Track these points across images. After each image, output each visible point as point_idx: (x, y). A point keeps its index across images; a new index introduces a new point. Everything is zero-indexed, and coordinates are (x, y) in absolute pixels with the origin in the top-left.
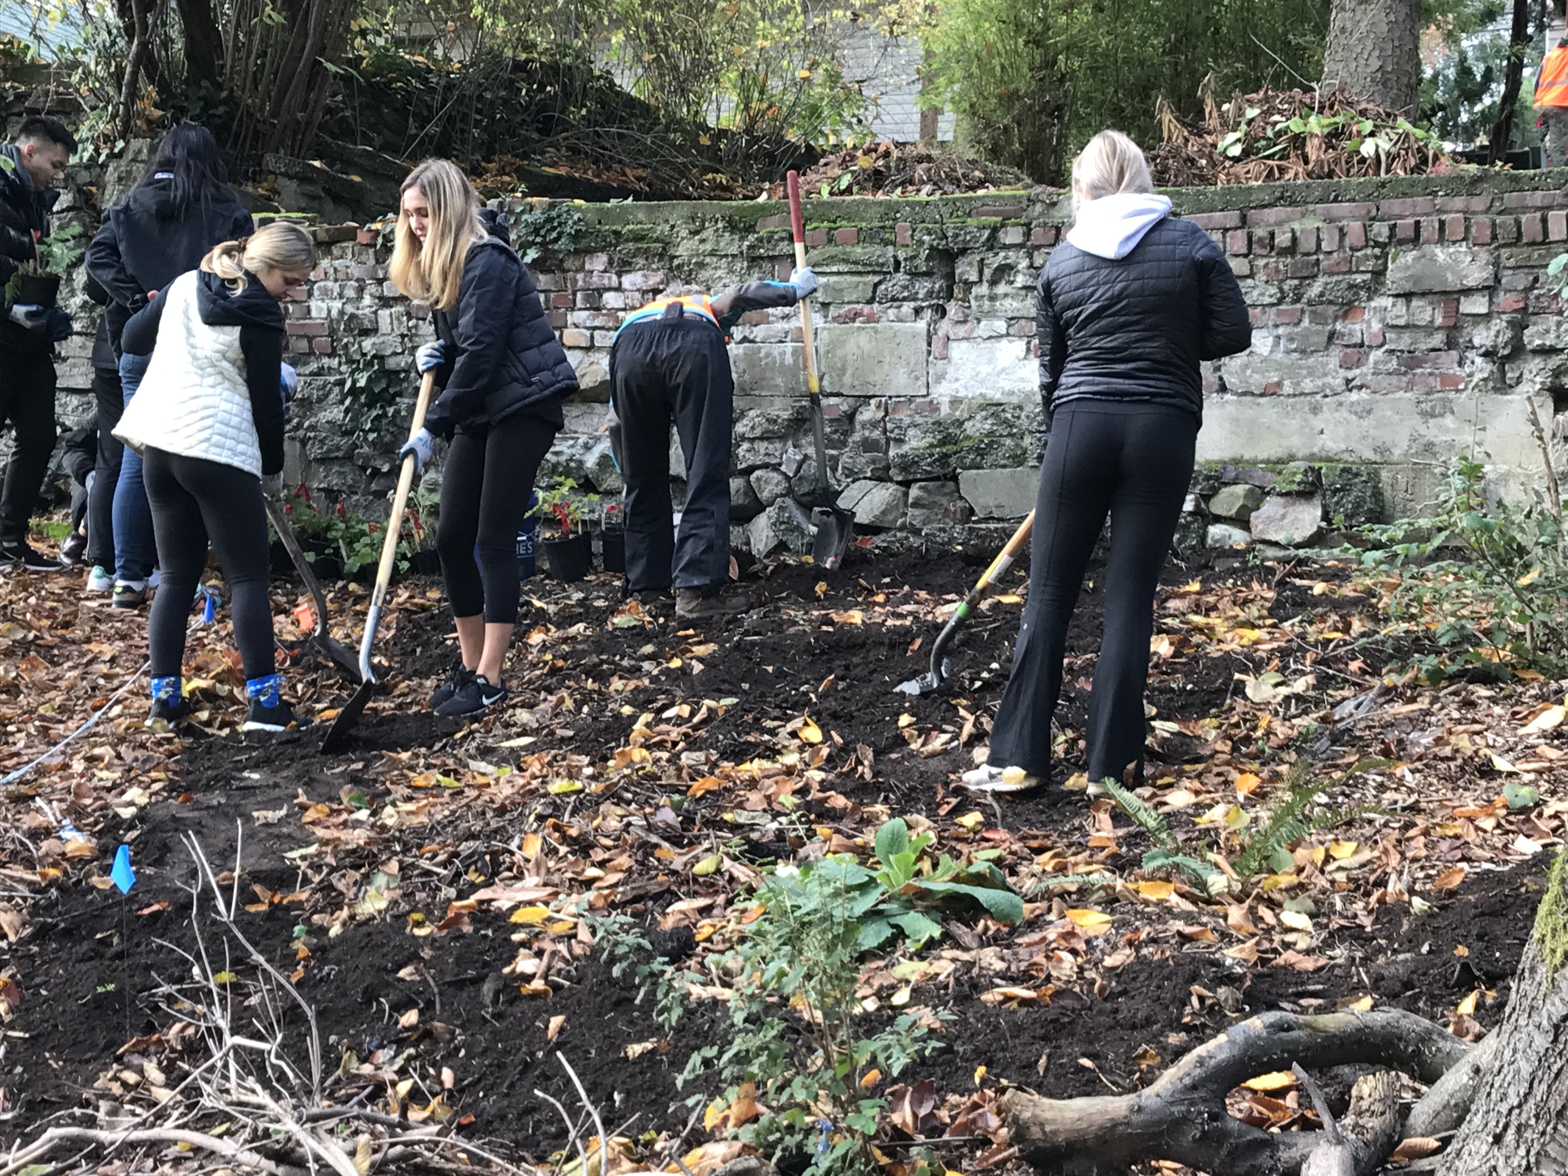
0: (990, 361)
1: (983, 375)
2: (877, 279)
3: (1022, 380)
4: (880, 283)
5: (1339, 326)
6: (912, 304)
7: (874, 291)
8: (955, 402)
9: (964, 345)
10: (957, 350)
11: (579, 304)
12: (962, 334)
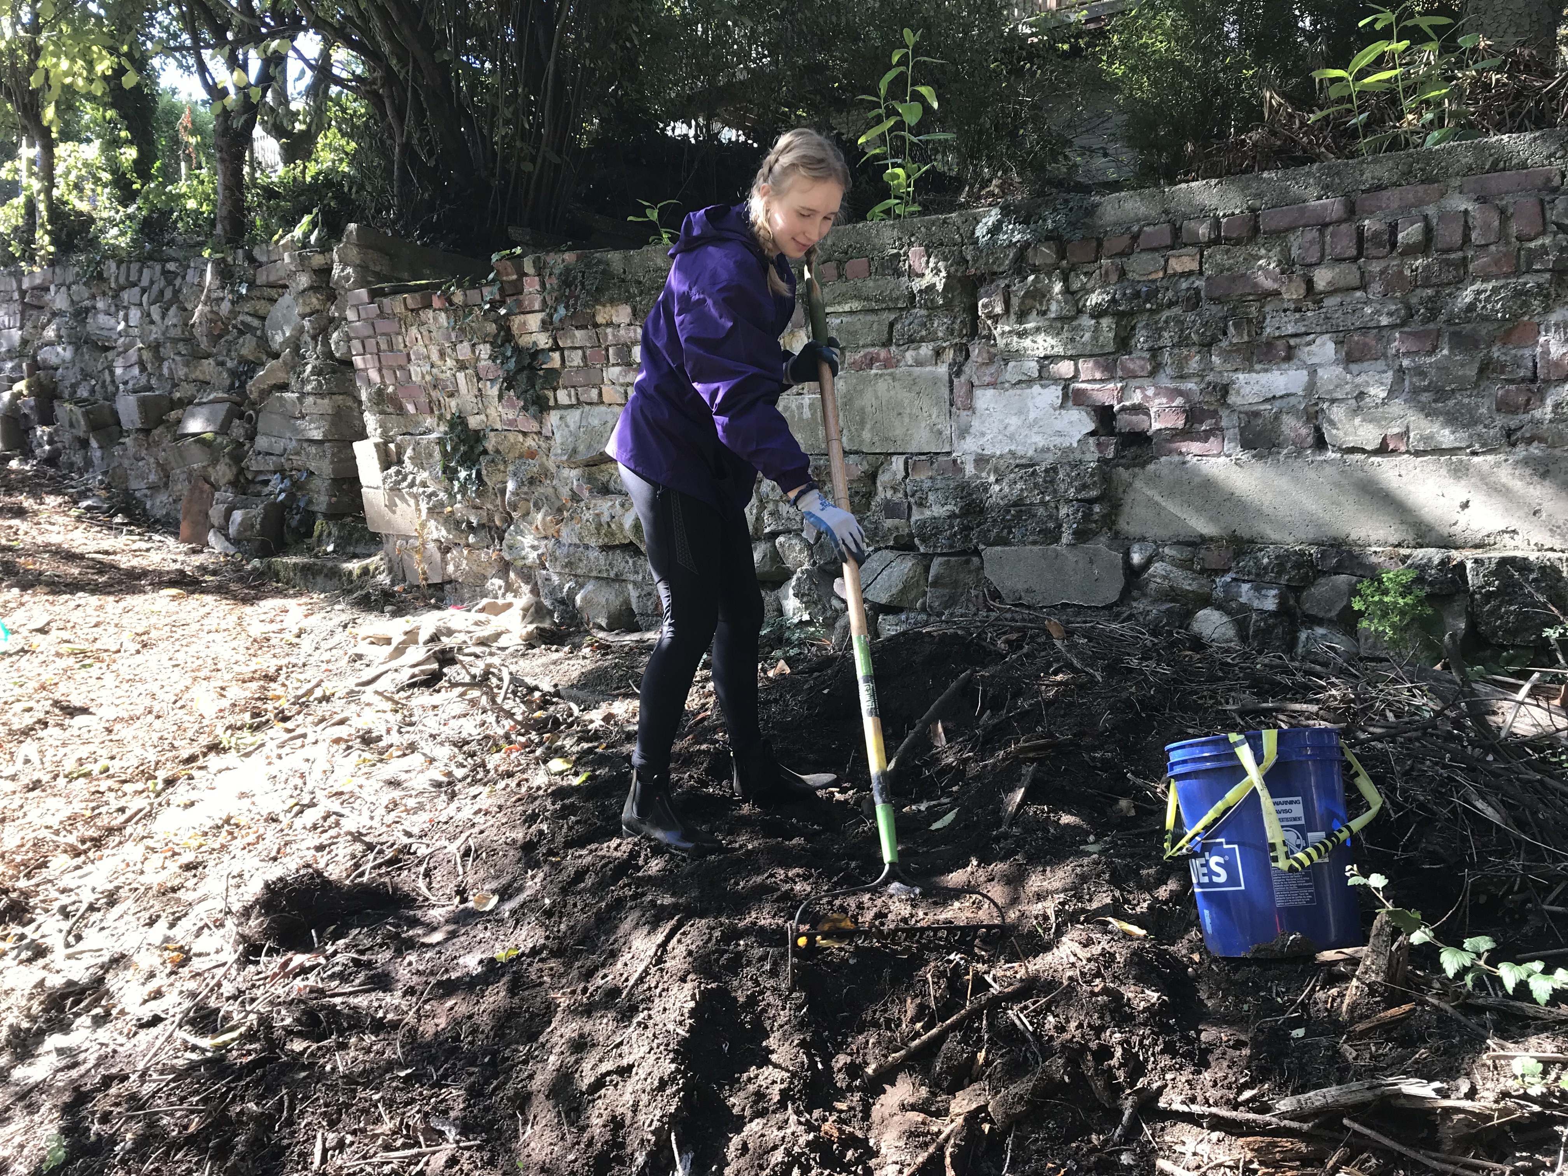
0: (1021, 412)
1: (1012, 429)
2: (892, 317)
3: (1059, 434)
4: (896, 320)
5: (1496, 353)
6: (931, 346)
7: (890, 332)
8: (981, 461)
9: (990, 392)
10: (984, 398)
11: (612, 361)
12: (987, 379)
